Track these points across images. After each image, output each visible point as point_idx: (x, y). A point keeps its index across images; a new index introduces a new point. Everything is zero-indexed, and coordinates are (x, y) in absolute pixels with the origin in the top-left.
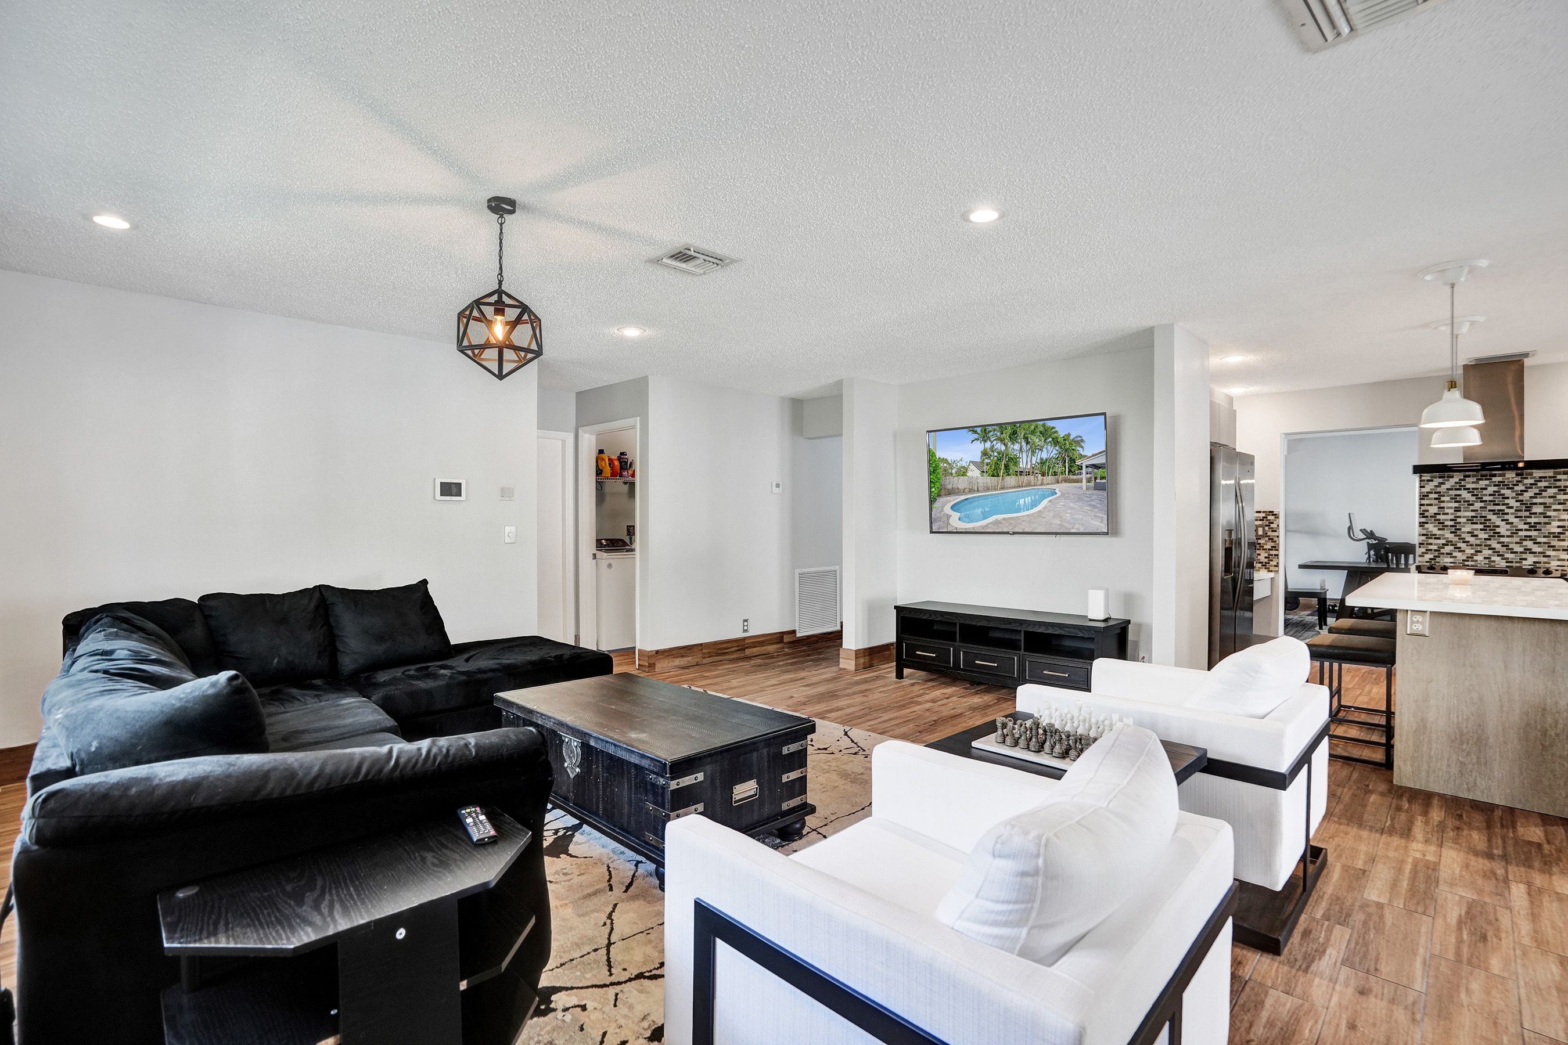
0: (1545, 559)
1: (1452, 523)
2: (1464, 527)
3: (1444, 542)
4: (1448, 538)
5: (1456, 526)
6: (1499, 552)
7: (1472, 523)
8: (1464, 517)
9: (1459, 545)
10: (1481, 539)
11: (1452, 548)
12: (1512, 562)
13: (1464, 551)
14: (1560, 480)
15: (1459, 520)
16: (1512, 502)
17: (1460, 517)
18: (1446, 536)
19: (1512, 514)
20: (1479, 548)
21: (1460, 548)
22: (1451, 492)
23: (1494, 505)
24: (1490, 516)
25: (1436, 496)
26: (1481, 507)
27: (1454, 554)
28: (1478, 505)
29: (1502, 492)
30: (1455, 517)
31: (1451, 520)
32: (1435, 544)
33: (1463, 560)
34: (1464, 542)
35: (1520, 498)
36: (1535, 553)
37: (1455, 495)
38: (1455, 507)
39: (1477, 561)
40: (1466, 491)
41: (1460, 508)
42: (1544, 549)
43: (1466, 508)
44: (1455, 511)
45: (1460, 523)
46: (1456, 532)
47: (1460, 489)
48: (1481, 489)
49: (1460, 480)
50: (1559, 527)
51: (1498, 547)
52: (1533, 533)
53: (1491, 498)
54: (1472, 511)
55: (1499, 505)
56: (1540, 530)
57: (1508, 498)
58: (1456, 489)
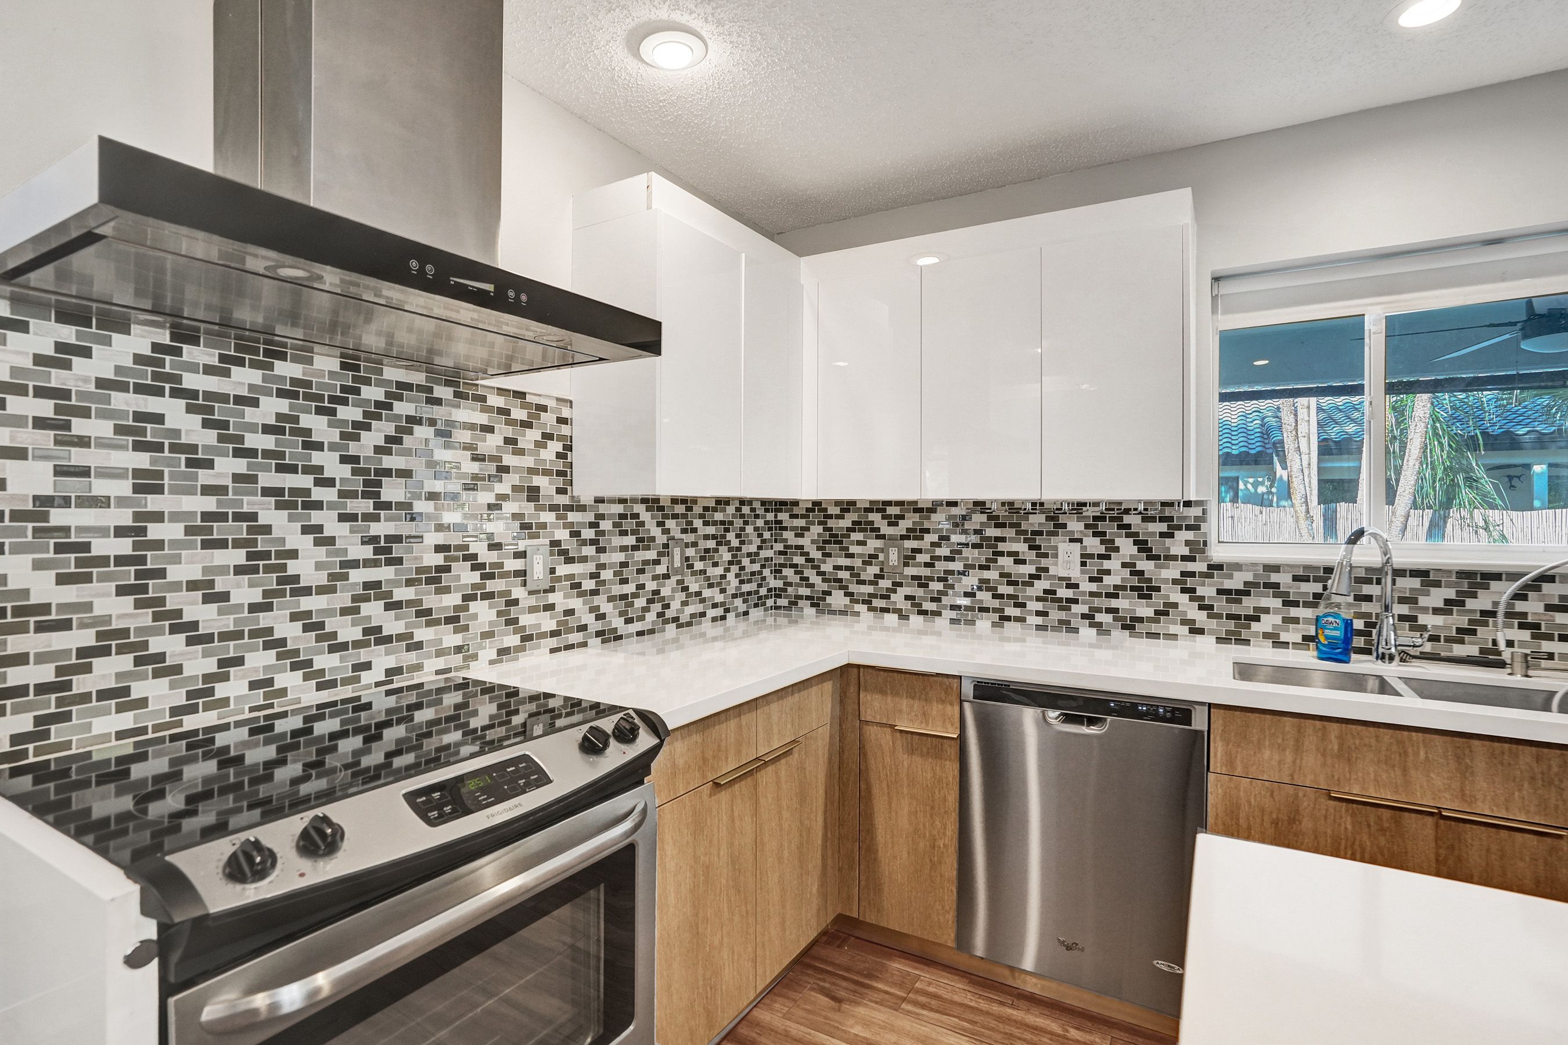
0: (412, 657)
1: (125, 546)
2: (177, 560)
3: (87, 638)
4: (107, 619)
5: (142, 560)
6: (296, 652)
7: (207, 545)
8: (176, 517)
9: (156, 644)
10: (239, 607)
11: (125, 662)
12: (332, 684)
13: (177, 669)
14: (438, 402)
15: (155, 532)
16: (329, 462)
17: (158, 517)
18: (97, 612)
19: (332, 506)
20: (232, 649)
21: (161, 657)
22: (120, 401)
23: (281, 469)
24: (269, 515)
25: (46, 408)
26: (237, 478)
27: (138, 690)
28: (227, 467)
29: (307, 420)
30: (138, 516)
31: (121, 532)
32: (42, 658)
33: (175, 711)
34: (174, 629)
35: (353, 449)
36: (388, 640)
37: (139, 416)
38: (137, 473)
39: (225, 702)
40: (181, 403)
41: (160, 475)
42: (407, 626)
43: (185, 476)
44: (137, 489)
45: (159, 545)
46: (144, 589)
47: (159, 392)
48: (239, 400)
49: (156, 347)
50: (439, 549)
51: (290, 631)
52: (384, 573)
53: (268, 442)
54: (208, 490)
55: (292, 469)
56: (399, 561)
57: (319, 446)
58: (140, 389)
